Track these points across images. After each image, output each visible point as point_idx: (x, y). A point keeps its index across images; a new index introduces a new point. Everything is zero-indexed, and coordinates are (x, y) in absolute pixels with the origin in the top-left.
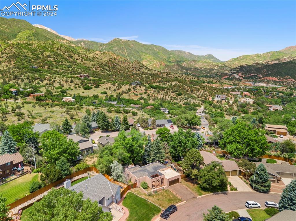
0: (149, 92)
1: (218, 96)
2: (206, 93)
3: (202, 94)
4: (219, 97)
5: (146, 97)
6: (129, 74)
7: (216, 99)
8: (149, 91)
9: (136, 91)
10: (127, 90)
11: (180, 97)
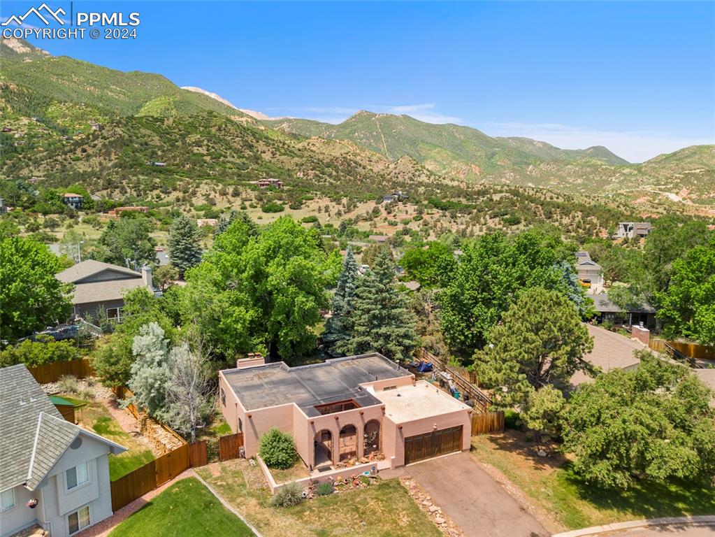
0: (425, 217)
1: (625, 226)
2: (589, 218)
3: (579, 222)
4: (631, 229)
5: (419, 229)
6: (385, 185)
7: (621, 235)
8: (428, 214)
9: (392, 215)
10: (370, 212)
11: (514, 227)
